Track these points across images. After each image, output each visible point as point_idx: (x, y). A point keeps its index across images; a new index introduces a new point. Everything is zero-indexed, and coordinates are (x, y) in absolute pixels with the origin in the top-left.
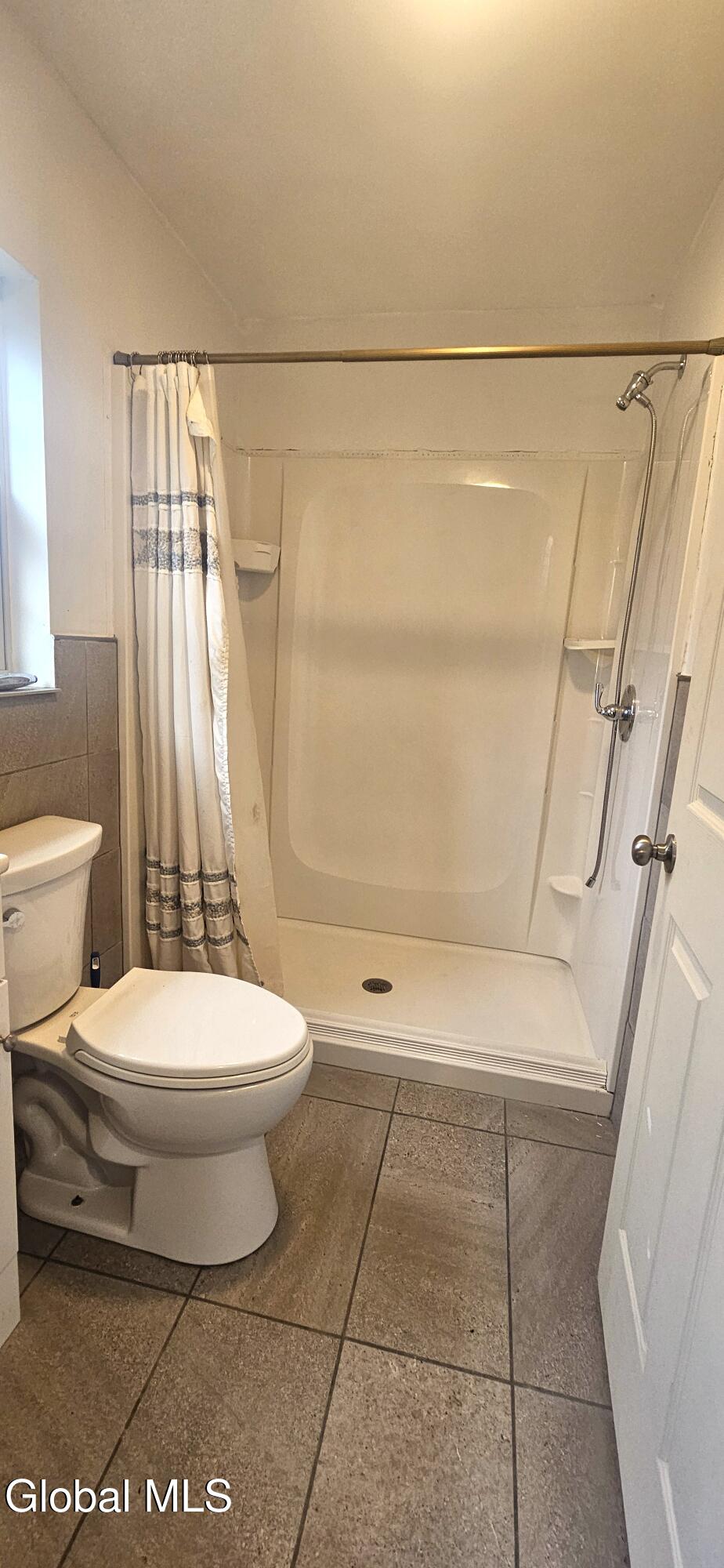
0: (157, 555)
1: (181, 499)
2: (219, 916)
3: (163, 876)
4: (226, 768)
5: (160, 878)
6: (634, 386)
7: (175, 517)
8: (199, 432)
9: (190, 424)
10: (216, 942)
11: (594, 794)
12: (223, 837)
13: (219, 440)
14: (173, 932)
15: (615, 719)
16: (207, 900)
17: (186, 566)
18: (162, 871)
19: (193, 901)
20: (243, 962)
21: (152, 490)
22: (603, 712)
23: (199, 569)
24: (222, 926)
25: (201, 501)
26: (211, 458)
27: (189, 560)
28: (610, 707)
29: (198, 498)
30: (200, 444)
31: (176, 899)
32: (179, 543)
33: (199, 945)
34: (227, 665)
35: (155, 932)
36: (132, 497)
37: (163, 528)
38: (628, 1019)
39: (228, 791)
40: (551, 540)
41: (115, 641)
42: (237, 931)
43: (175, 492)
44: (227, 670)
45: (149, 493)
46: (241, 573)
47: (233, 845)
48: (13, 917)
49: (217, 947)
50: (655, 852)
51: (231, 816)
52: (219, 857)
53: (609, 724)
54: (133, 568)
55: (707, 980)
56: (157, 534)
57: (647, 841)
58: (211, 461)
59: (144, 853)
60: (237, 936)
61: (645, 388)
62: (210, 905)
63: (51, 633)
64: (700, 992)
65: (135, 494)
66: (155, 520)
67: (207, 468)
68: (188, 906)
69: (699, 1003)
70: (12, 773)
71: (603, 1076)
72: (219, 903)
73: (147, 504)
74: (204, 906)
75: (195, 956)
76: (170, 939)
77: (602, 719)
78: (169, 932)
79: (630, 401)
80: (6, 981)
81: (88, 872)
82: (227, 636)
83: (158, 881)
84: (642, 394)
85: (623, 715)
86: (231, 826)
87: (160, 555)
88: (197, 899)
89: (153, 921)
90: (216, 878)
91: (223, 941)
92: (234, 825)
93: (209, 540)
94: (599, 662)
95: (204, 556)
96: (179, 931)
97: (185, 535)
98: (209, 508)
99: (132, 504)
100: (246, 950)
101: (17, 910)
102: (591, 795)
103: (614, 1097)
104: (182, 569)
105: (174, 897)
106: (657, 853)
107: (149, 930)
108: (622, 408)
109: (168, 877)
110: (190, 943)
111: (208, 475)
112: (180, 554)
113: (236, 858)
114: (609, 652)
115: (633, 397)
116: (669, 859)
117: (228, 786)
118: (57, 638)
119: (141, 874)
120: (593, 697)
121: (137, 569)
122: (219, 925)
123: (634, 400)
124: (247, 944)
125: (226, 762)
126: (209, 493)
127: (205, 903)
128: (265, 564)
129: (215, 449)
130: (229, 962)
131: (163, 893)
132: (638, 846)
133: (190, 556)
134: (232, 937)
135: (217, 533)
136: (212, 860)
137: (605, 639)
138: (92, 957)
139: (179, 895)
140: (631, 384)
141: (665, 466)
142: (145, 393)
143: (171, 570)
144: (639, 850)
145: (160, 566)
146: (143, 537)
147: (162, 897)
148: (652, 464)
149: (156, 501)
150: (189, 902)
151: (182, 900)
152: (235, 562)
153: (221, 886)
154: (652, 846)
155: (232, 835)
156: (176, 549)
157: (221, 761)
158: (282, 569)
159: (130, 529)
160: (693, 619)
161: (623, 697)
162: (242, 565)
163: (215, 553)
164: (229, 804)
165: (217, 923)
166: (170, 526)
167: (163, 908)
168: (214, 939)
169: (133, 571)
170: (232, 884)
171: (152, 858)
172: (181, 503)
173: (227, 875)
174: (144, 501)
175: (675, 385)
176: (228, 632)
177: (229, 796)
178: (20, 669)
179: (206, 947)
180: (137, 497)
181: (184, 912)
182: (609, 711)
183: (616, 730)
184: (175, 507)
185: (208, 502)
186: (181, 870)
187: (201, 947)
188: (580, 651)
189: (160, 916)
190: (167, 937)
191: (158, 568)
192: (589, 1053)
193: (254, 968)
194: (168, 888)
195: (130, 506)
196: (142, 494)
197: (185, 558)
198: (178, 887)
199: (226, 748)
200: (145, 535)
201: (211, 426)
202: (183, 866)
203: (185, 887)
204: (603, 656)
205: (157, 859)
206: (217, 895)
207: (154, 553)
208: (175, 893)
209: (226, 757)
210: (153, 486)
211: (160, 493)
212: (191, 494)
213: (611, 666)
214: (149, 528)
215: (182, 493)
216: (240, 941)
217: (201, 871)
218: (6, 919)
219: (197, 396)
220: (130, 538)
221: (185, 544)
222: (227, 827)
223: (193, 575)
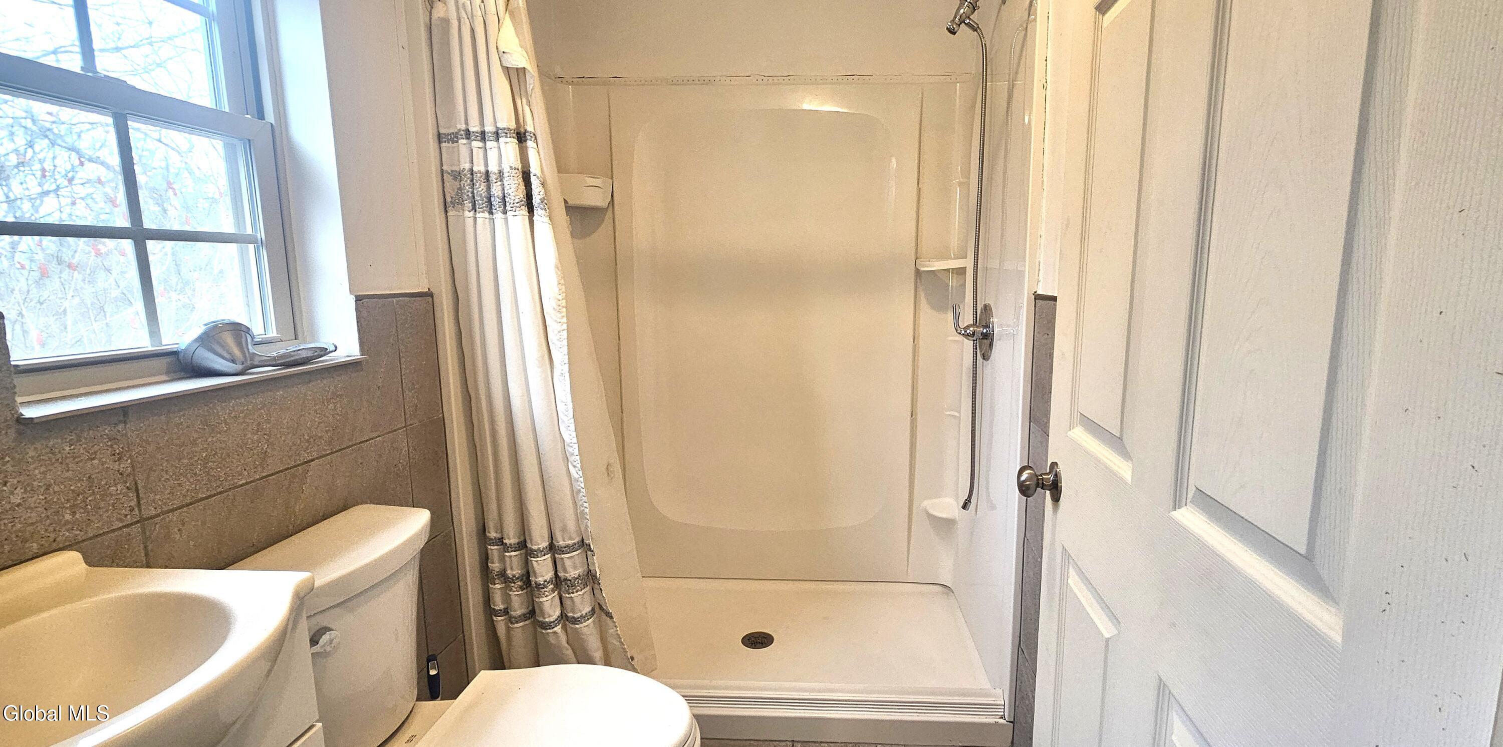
0: (474, 197)
1: (497, 135)
2: (577, 592)
3: (507, 554)
4: (572, 427)
5: (504, 556)
6: (962, 11)
7: (493, 155)
8: (514, 63)
9: (501, 54)
10: (575, 621)
11: (960, 413)
12: (575, 503)
13: (536, 69)
14: (524, 615)
15: (975, 338)
16: (561, 574)
17: (508, 208)
18: (506, 548)
19: (545, 578)
20: (609, 639)
21: (463, 127)
22: (963, 332)
23: (524, 211)
24: (581, 602)
25: (521, 137)
26: (529, 90)
27: (512, 202)
28: (968, 327)
29: (517, 133)
30: (515, 75)
31: (524, 578)
32: (499, 183)
33: (556, 626)
34: (564, 314)
35: (502, 618)
36: (439, 135)
37: (479, 167)
38: (1020, 644)
39: (576, 452)
40: (894, 160)
41: (429, 294)
42: (599, 604)
43: (489, 128)
44: (565, 320)
45: (460, 130)
46: (570, 209)
47: (587, 510)
48: (324, 639)
49: (577, 626)
50: (1040, 482)
51: (582, 479)
52: (571, 525)
53: (969, 344)
54: (446, 212)
55: (1114, 618)
56: (472, 174)
57: (1032, 472)
58: (529, 93)
59: (483, 530)
60: (600, 610)
61: (973, 13)
62: (566, 580)
63: (351, 292)
64: (1107, 629)
65: (442, 131)
66: (468, 160)
67: (524, 100)
68: (540, 584)
69: (1107, 640)
70: (313, 460)
71: (999, 705)
72: (576, 576)
73: (458, 142)
74: (558, 582)
75: (552, 640)
76: (521, 624)
77: (961, 338)
78: (520, 616)
79: (959, 25)
80: (320, 725)
81: (417, 568)
82: (562, 281)
83: (502, 559)
84: (970, 19)
85: (982, 333)
86: (582, 490)
87: (477, 198)
88: (550, 575)
89: (500, 606)
90: (570, 549)
91: (584, 618)
92: (586, 488)
93: (533, 179)
94: (953, 282)
95: (529, 197)
96: (532, 613)
97: (506, 175)
98: (530, 144)
99: (440, 142)
100: (611, 624)
101: (329, 629)
102: (957, 414)
103: (1014, 726)
104: (505, 212)
105: (523, 575)
106: (1043, 483)
107: (495, 616)
108: (953, 32)
109: (513, 554)
110: (546, 626)
111: (527, 109)
112: (501, 195)
113: (591, 526)
114: (962, 271)
115: (962, 22)
116: (1055, 488)
117: (576, 446)
118: (358, 299)
119: (480, 555)
120: (950, 316)
121: (450, 213)
122: (577, 600)
123: (963, 24)
124: (612, 618)
125: (572, 421)
126: (530, 128)
127: (560, 578)
128: (595, 198)
129: (533, 81)
130: (593, 643)
131: (509, 572)
132: (1023, 478)
133: (513, 198)
134: (593, 611)
135: (542, 171)
136: (564, 529)
137: (955, 259)
138: (428, 661)
139: (528, 573)
140: (959, 9)
141: (998, 87)
142: (446, 21)
143: (491, 213)
144: (1024, 481)
145: (477, 209)
146: (455, 178)
147: (509, 578)
148: (986, 85)
149: (468, 138)
150: (540, 580)
151: (532, 579)
152: (564, 199)
153: (576, 557)
154: (1037, 476)
155: (585, 499)
156: (496, 190)
157: (565, 419)
158: (616, 202)
159: (439, 170)
160: (1043, 237)
161: (980, 316)
162: (570, 202)
163: (541, 193)
164: (579, 466)
165: (576, 599)
166: (486, 165)
167: (511, 590)
168: (573, 617)
169: (447, 217)
170: (589, 553)
171: (493, 534)
172: (497, 140)
173: (583, 545)
174: (454, 138)
175: (1000, 10)
176: (563, 278)
177: (578, 458)
178: (314, 336)
179: (564, 628)
180: (444, 134)
181: (536, 593)
182: (968, 331)
183: (976, 349)
184: (489, 144)
185: (529, 137)
186: (529, 545)
187: (558, 629)
188: (933, 271)
189: (507, 599)
190: (517, 622)
191: (475, 211)
192: (984, 683)
193: (622, 643)
194: (514, 567)
195: (437, 145)
196: (451, 131)
197: (507, 200)
198: (526, 564)
199: (570, 405)
200: (457, 175)
201: (526, 55)
202: (531, 540)
203: (534, 563)
204: (955, 276)
205: (498, 536)
206: (572, 568)
207: (470, 195)
208: (524, 572)
209: (571, 415)
210: (463, 122)
211: (471, 129)
212: (509, 129)
213: (964, 285)
214: (462, 168)
215: (498, 129)
216: (604, 617)
217: (552, 542)
218: (314, 641)
219: (507, 22)
220: (440, 180)
221: (505, 185)
222: (579, 491)
223: (518, 219)
